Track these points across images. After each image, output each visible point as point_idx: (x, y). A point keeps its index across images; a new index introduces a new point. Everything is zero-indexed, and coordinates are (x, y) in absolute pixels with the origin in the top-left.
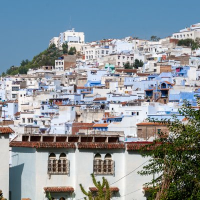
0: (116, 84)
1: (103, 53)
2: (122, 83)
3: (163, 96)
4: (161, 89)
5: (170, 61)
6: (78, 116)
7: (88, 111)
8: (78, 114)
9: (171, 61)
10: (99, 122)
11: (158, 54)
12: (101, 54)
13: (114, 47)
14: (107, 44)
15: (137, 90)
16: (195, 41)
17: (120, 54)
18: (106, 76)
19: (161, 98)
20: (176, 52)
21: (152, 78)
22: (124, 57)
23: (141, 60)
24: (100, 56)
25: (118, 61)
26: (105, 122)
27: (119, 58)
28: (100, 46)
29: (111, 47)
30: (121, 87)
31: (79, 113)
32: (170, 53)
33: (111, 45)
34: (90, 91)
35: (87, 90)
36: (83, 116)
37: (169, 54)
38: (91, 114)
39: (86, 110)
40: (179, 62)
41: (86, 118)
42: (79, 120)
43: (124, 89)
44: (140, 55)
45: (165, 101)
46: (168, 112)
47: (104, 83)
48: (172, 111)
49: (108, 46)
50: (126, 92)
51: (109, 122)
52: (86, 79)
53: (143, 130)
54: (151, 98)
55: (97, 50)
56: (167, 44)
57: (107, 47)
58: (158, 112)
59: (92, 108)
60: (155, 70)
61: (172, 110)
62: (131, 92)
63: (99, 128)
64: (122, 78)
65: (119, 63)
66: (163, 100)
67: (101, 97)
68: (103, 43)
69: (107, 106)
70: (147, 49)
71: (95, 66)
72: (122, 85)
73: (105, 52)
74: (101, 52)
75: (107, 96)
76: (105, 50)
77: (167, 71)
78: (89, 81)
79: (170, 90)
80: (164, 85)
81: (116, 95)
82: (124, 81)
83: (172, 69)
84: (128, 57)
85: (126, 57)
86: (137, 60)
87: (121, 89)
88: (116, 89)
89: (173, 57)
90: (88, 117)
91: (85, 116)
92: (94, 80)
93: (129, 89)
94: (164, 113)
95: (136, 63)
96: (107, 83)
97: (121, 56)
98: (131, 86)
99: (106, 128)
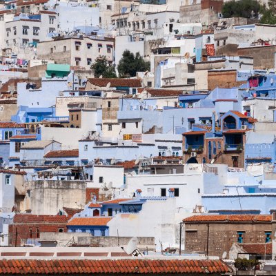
0: (96, 117)
1: (25, 32)
2: (112, 113)
3: (229, 149)
4: (222, 131)
5: (227, 58)
6: (19, 197)
7: (46, 185)
8: (20, 193)
9: (232, 58)
10: (82, 214)
11: (179, 38)
12: (20, 36)
13: (52, 18)
14: (34, 10)
15: (151, 131)
16: (268, 7)
17: (81, 38)
18: (67, 94)
19: (226, 152)
20: (240, 36)
21: (191, 102)
22: (89, 45)
23: (138, 54)
24: (19, 41)
25: (75, 54)
26: (96, 213)
27: (77, 48)
28: (17, 15)
29: (45, 17)
30: (110, 125)
31: (21, 190)
32: (225, 39)
33: (45, 11)
34: (31, 134)
35: (26, 132)
36: (33, 198)
37: (221, 42)
38: (54, 194)
39: (40, 183)
40: (251, 61)
41: (40, 201)
42: (23, 209)
43: (117, 128)
44: (132, 39)
45: (235, 159)
46: (250, 189)
47: (67, 114)
48: (260, 186)
49: (39, 16)
50: (125, 137)
51: (106, 213)
52: (14, 102)
53: (199, 233)
54: (199, 153)
55: (11, 26)
56: (195, 13)
57: (35, 18)
58: (227, 188)
59: (55, 178)
60: (191, 82)
61: (261, 183)
62: (139, 136)
63: (84, 228)
64: (112, 101)
65: (78, 59)
66: (229, 157)
67: (63, 149)
68: (24, 7)
69: (86, 171)
70: (136, 24)
71: (17, 67)
72: (114, 118)
73: (30, 31)
74: (20, 30)
75: (80, 147)
76: (31, 25)
77: (228, 86)
78: (23, 108)
79: (247, 133)
80: (230, 120)
81: (102, 143)
82: (117, 109)
83: (239, 79)
84: (100, 45)
85: (95, 44)
86: (127, 55)
87: (110, 129)
88: (96, 128)
89: (233, 49)
90: (46, 200)
91: (38, 196)
92: (36, 106)
93: (131, 128)
94: (242, 192)
95: (125, 61)
96: (75, 114)
97: (84, 43)
98: (137, 121)
99: (104, 228)
